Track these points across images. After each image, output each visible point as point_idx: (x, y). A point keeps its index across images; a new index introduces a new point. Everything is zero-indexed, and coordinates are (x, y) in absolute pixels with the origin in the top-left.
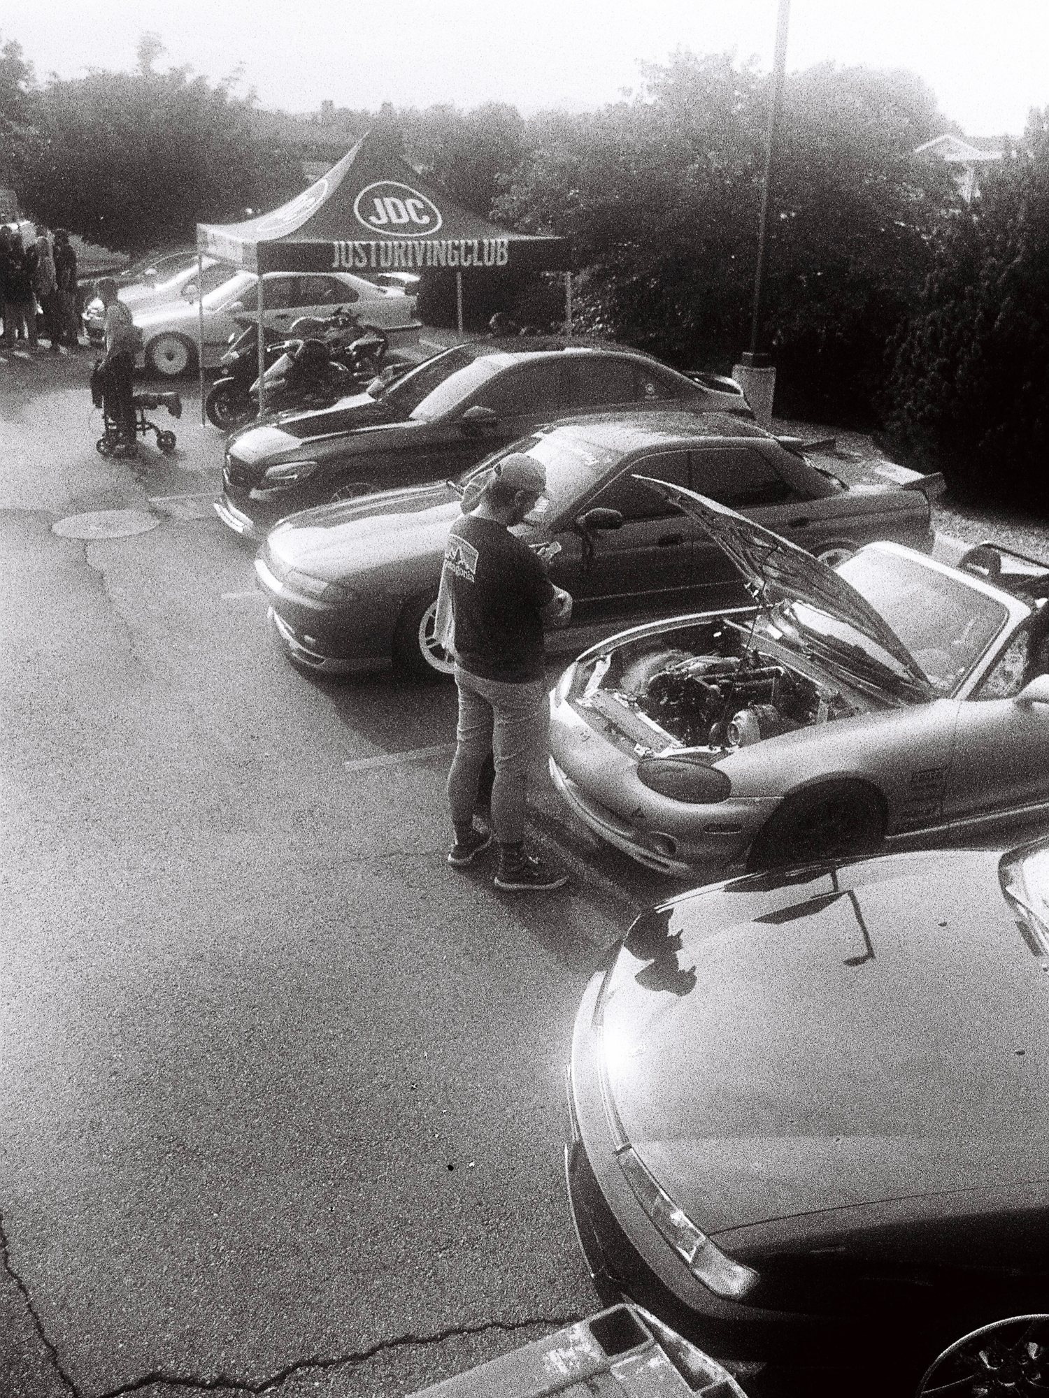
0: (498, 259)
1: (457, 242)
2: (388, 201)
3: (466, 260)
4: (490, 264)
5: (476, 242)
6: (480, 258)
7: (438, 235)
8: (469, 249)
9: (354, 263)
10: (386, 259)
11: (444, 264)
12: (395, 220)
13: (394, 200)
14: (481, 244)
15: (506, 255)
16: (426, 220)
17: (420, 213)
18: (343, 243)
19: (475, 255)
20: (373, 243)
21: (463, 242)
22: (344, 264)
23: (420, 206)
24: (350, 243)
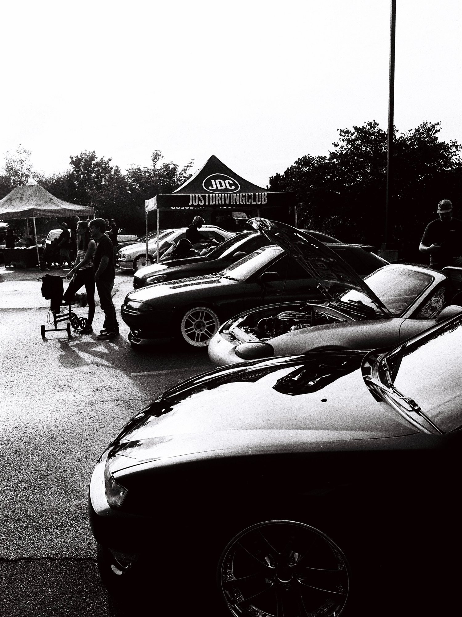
0: (263, 201)
1: (244, 194)
2: (217, 181)
3: (248, 202)
4: (259, 203)
5: (252, 194)
6: (255, 201)
7: (239, 192)
8: (249, 197)
9: (198, 202)
10: (213, 202)
11: (238, 203)
12: (219, 187)
13: (219, 180)
14: (255, 195)
15: (266, 199)
16: (233, 187)
17: (231, 185)
18: (193, 195)
19: (252, 199)
20: (207, 195)
21: (247, 194)
22: (194, 204)
23: (231, 182)
24: (197, 195)
